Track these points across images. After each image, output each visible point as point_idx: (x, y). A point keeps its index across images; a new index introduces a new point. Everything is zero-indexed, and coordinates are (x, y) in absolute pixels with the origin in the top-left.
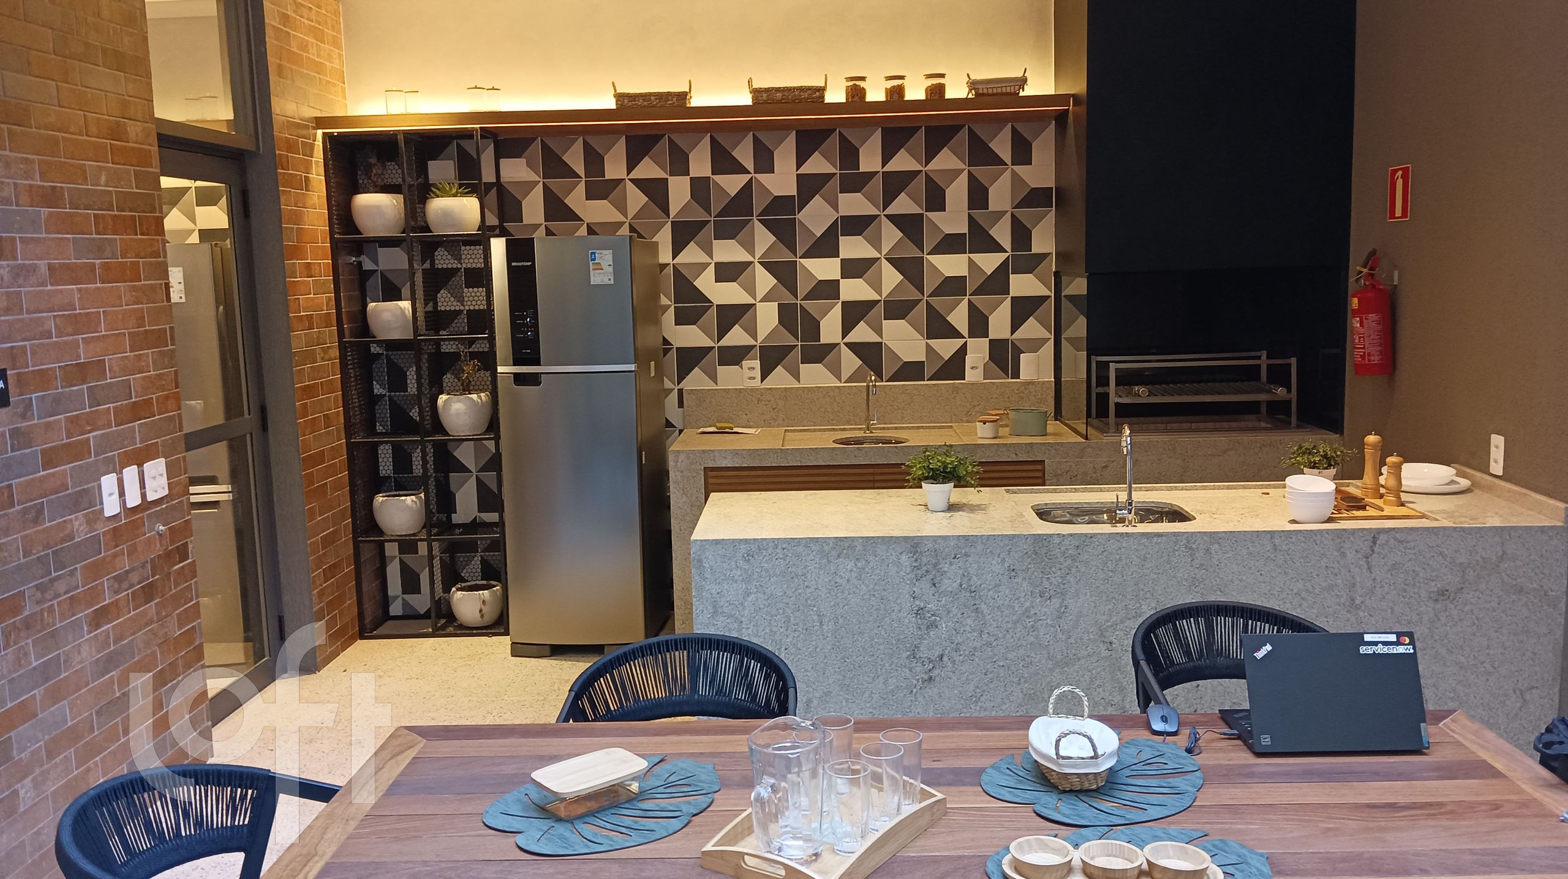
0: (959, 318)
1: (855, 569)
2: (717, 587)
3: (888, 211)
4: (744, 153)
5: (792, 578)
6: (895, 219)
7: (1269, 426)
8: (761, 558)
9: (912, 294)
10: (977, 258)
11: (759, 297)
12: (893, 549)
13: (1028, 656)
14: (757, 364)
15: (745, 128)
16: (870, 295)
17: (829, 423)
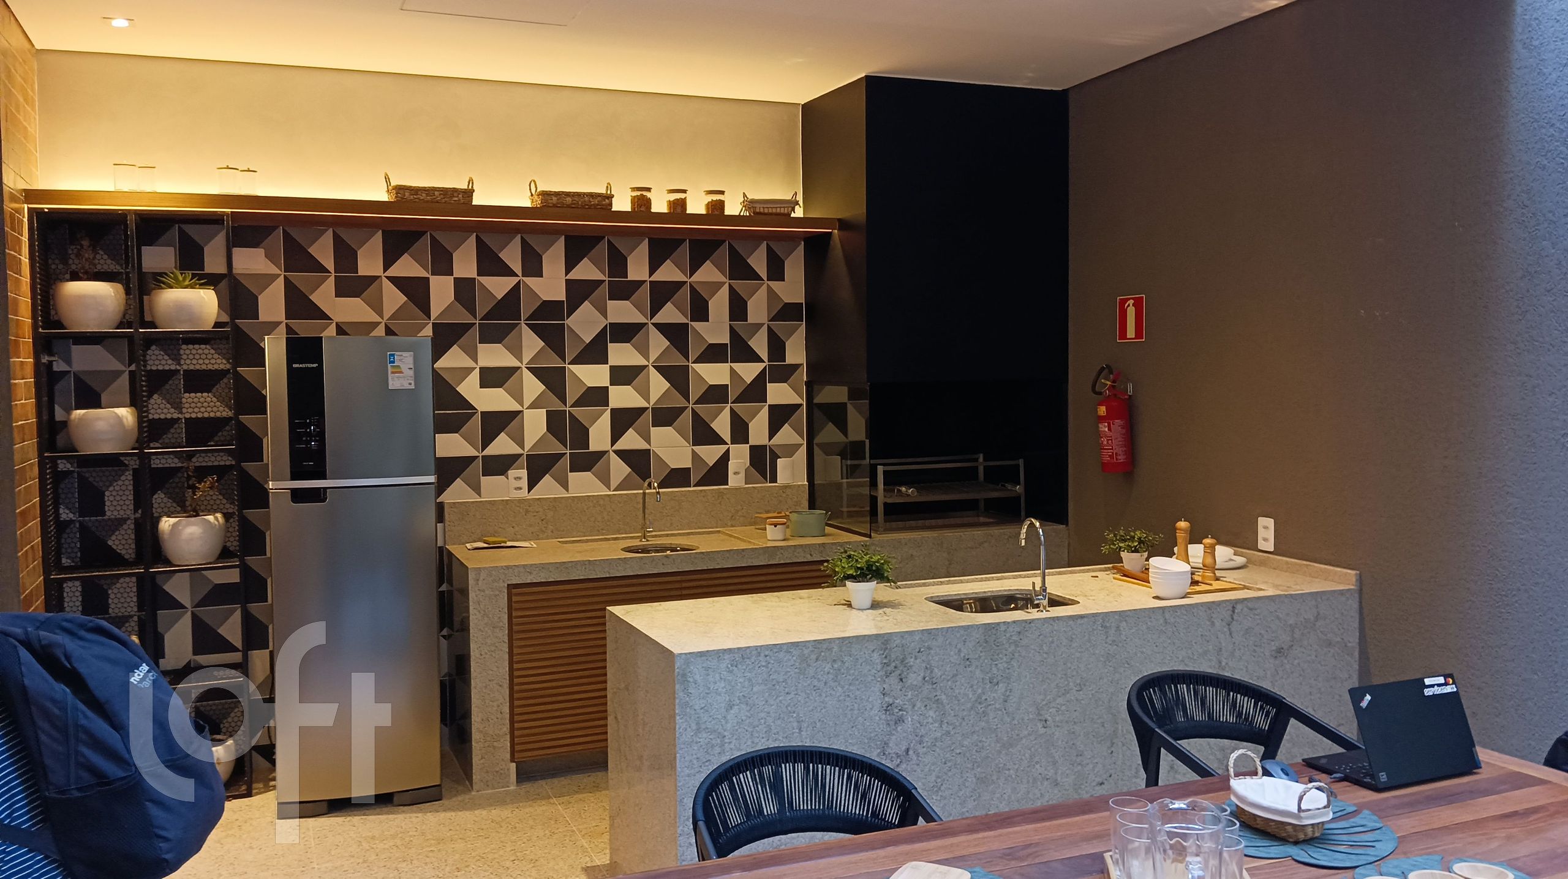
0: (722, 425)
1: (831, 671)
2: (702, 701)
3: (656, 320)
4: (512, 256)
5: (774, 685)
6: (662, 328)
7: (992, 520)
8: (744, 667)
9: (678, 401)
10: (737, 366)
11: (527, 404)
12: (866, 647)
13: (980, 741)
14: (524, 473)
15: (514, 230)
16: (638, 402)
17: (599, 533)
